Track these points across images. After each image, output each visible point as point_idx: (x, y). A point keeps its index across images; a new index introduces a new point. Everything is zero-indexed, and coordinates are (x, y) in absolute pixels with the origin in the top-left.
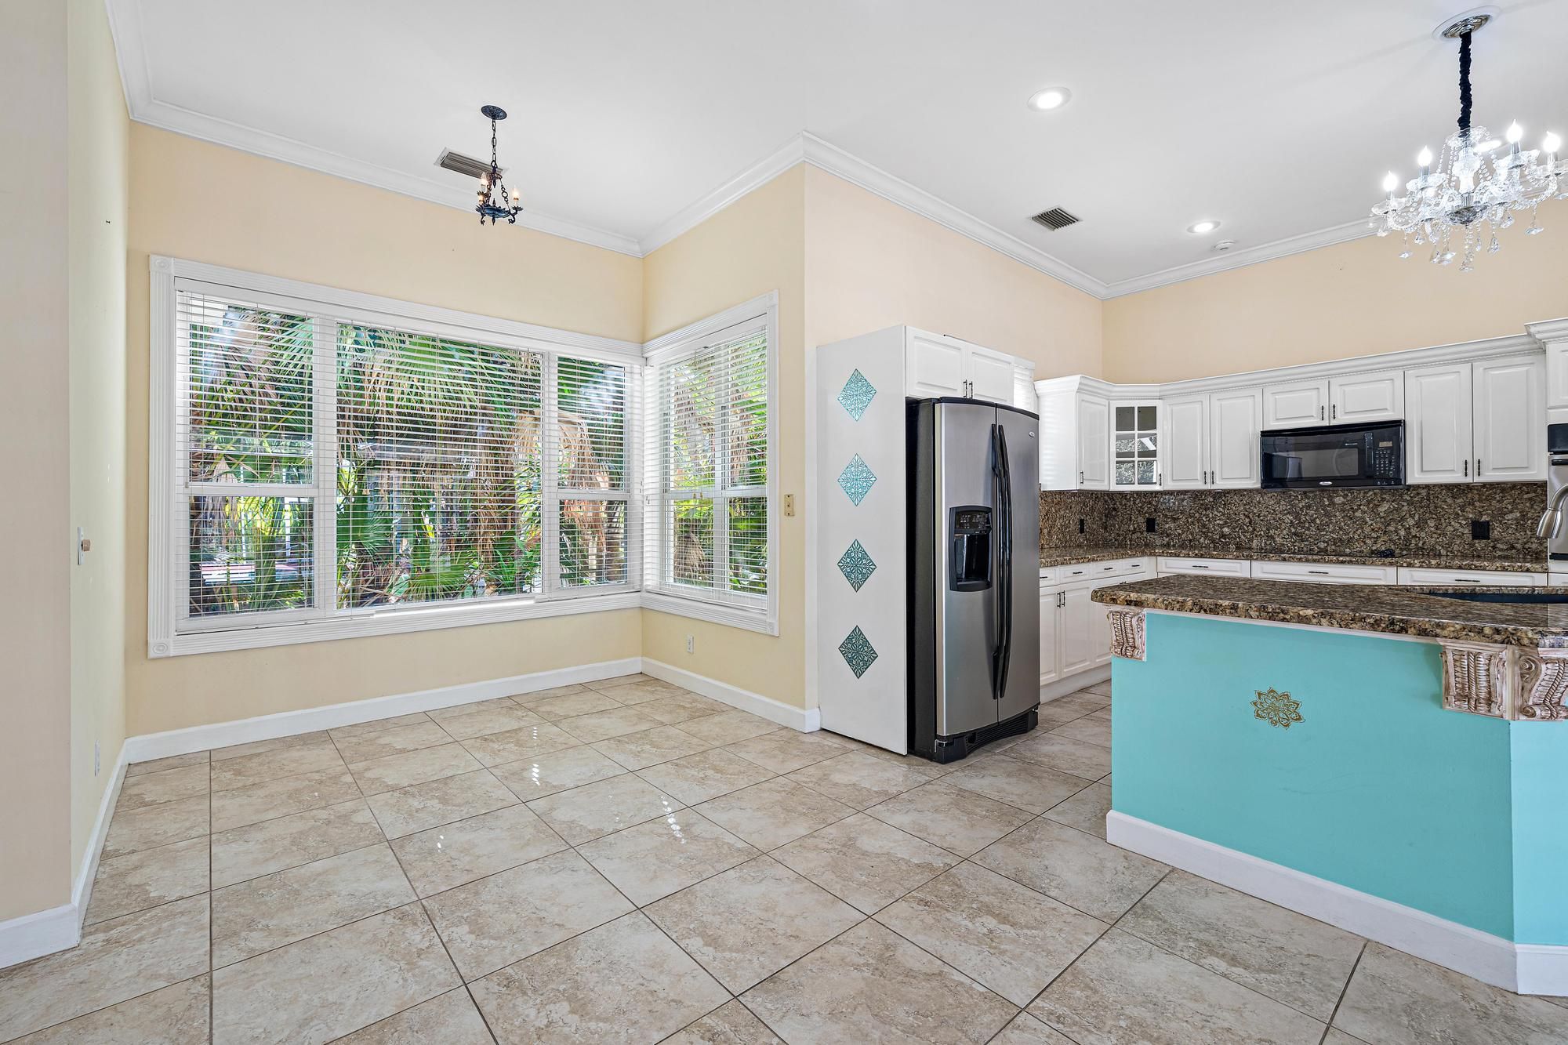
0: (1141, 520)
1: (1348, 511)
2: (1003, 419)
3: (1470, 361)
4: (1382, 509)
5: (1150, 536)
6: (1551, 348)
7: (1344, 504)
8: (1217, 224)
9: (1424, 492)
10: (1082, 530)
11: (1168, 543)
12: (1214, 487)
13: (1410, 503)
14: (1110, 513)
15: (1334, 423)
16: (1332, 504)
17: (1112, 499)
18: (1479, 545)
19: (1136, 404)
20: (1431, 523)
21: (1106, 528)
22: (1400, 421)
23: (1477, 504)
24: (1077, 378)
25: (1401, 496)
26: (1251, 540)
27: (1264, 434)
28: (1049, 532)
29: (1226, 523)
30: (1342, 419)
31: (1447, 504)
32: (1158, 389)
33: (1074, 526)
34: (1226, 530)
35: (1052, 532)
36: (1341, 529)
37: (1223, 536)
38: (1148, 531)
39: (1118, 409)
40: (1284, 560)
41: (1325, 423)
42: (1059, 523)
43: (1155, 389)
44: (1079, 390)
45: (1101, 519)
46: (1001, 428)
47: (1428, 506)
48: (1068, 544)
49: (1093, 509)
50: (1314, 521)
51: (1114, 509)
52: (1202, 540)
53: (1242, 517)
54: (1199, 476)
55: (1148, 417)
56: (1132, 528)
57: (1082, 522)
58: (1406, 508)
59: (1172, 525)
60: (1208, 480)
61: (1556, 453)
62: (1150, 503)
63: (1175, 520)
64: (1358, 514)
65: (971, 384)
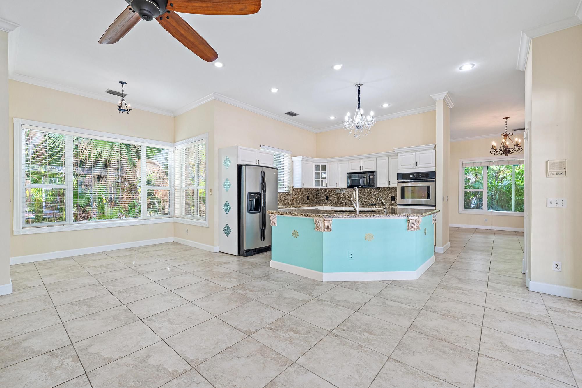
0: (325, 196)
1: (368, 193)
2: (265, 170)
3: (388, 156)
4: (375, 193)
5: (326, 201)
6: (399, 155)
7: (367, 192)
8: (335, 118)
9: (383, 189)
10: (308, 199)
11: (331, 203)
12: (339, 187)
13: (380, 192)
14: (317, 194)
15: (363, 171)
16: (365, 192)
17: (318, 190)
18: (393, 202)
19: (321, 164)
20: (384, 197)
21: (316, 199)
22: (374, 171)
23: (392, 192)
24: (301, 157)
25: (378, 190)
26: (348, 202)
27: (349, 173)
28: (296, 200)
29: (343, 197)
30: (365, 170)
31: (387, 192)
32: (326, 160)
33: (305, 198)
34: (343, 199)
35: (297, 200)
36: (367, 198)
37: (343, 201)
38: (326, 200)
39: (316, 165)
40: (350, 206)
41: (361, 171)
42: (300, 197)
43: (325, 160)
44: (302, 160)
45: (315, 196)
46: (264, 172)
47: (383, 193)
48: (303, 203)
49: (312, 193)
50: (361, 197)
51: (318, 193)
52: (338, 202)
53: (347, 195)
54: (335, 184)
55: (324, 168)
56: (322, 199)
57: (308, 197)
58: (379, 193)
59: (332, 198)
60: (337, 186)
61: (399, 180)
62: (327, 192)
63: (332, 196)
64: (370, 195)
65: (259, 160)
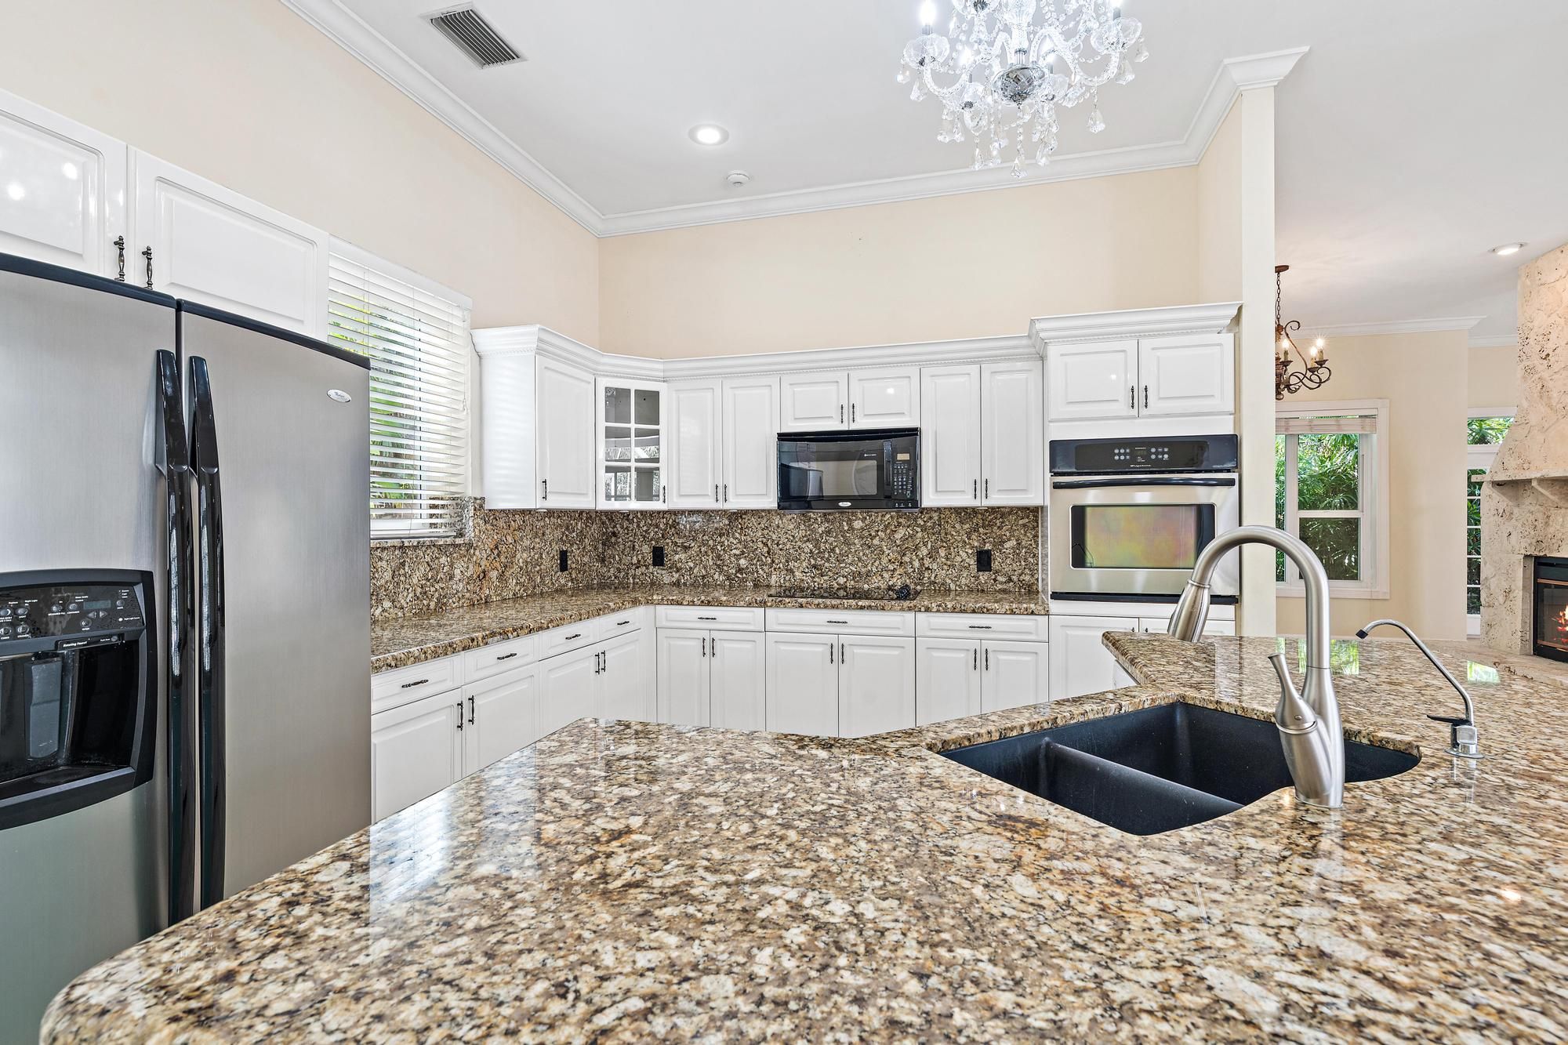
0: (646, 549)
1: (867, 536)
3: (977, 361)
4: (898, 536)
5: (657, 571)
6: (1053, 352)
7: (862, 529)
8: (725, 136)
9: (935, 516)
10: (563, 567)
11: (678, 581)
12: (727, 506)
13: (924, 529)
14: (608, 540)
15: (854, 427)
16: (851, 528)
17: (611, 520)
18: (984, 577)
19: (634, 385)
20: (942, 553)
21: (603, 561)
22: (916, 429)
23: (981, 530)
24: (535, 328)
25: (915, 520)
26: (769, 575)
27: (783, 437)
28: (502, 575)
29: (743, 553)
30: (862, 424)
31: (958, 530)
32: (661, 367)
33: (550, 562)
34: (742, 562)
35: (507, 574)
36: (860, 559)
37: (740, 570)
38: (654, 565)
39: (607, 389)
40: (801, 606)
41: (844, 427)
42: (521, 557)
43: (657, 367)
44: (540, 351)
45: (596, 548)
46: (197, 363)
47: (939, 533)
48: (538, 591)
49: (582, 535)
50: (833, 550)
51: (614, 534)
52: (716, 576)
53: (760, 545)
54: (711, 491)
55: (649, 402)
56: (635, 560)
57: (563, 556)
58: (919, 535)
59: (683, 556)
60: (721, 497)
61: (1056, 474)
62: (657, 526)
63: (686, 548)
64: (876, 542)
65: (147, 253)
